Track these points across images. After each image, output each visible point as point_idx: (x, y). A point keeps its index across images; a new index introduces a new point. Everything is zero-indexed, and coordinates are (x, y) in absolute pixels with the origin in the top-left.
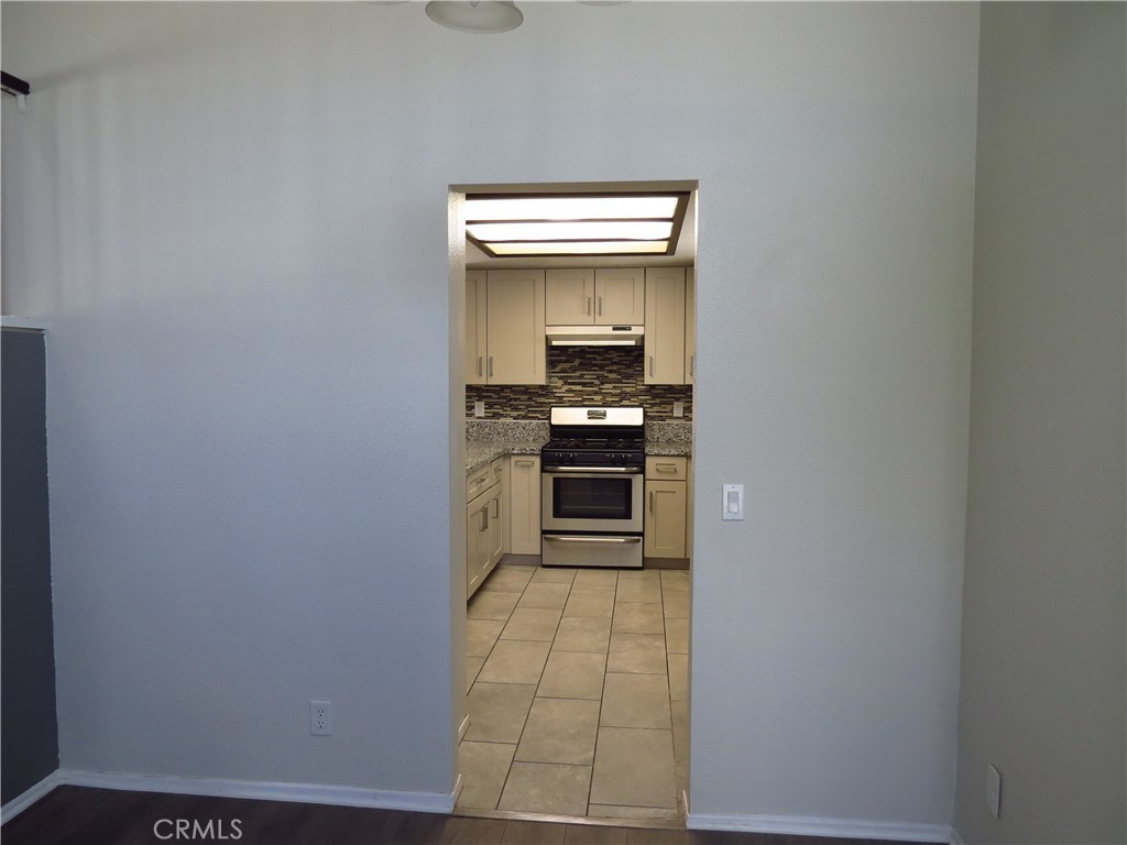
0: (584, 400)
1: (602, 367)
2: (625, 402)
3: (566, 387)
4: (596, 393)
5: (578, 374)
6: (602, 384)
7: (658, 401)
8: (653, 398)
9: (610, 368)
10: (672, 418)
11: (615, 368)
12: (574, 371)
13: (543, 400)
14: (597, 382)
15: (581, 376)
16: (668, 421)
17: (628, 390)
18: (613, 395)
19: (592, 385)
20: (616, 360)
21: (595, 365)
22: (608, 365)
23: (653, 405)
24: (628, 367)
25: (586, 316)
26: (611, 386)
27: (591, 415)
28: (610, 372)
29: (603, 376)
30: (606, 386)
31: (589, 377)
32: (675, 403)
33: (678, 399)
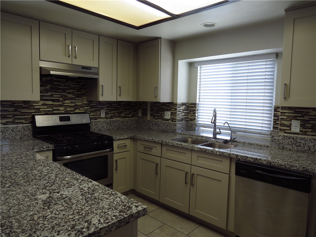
0: (54, 110)
1: (64, 91)
2: (77, 111)
3: (42, 102)
4: (61, 106)
5: (49, 94)
6: (65, 100)
7: (93, 109)
8: (91, 108)
9: (68, 91)
10: (100, 118)
11: (71, 91)
12: (47, 92)
13: (26, 111)
14: (61, 99)
15: (52, 96)
16: (98, 120)
17: (78, 104)
18: (71, 107)
19: (58, 101)
20: (72, 86)
21: (60, 89)
22: (67, 89)
23: (91, 112)
24: (78, 91)
25: (67, 57)
26: (69, 101)
27: (61, 119)
28: (69, 93)
29: (64, 96)
30: (67, 101)
31: (56, 96)
32: (102, 111)
33: (102, 108)
